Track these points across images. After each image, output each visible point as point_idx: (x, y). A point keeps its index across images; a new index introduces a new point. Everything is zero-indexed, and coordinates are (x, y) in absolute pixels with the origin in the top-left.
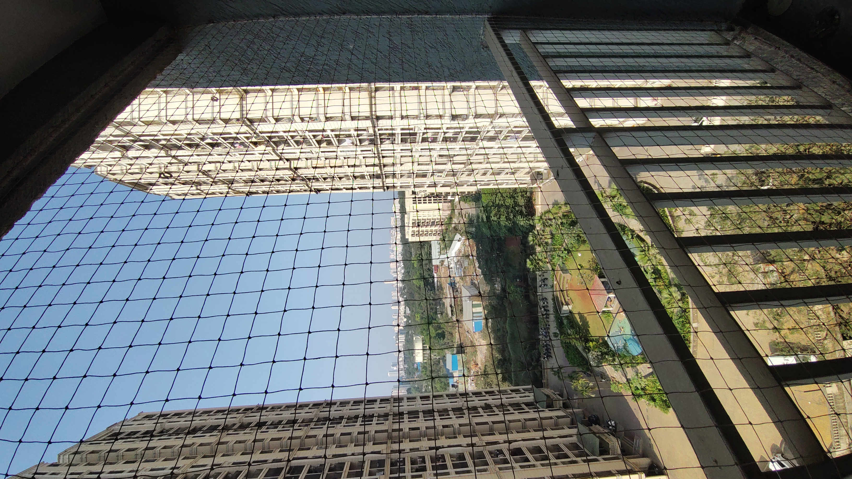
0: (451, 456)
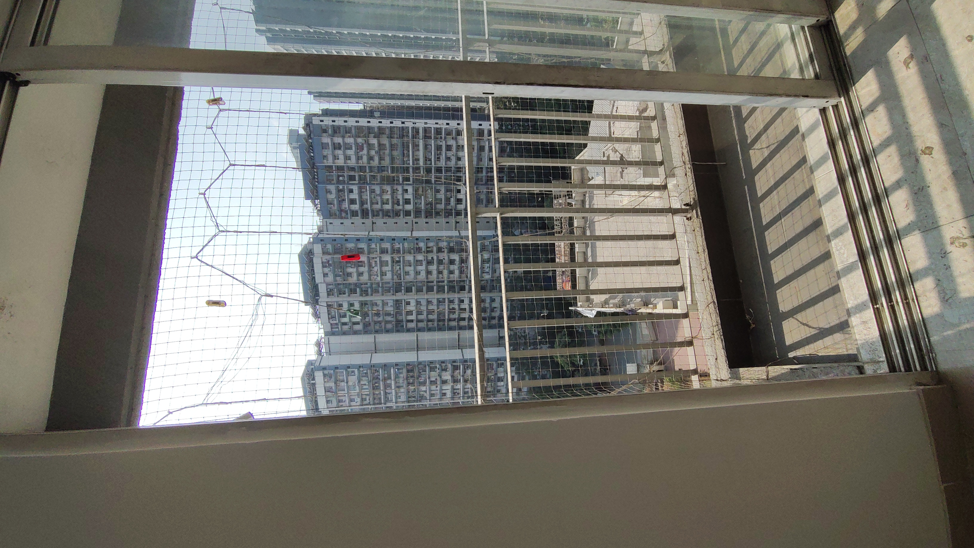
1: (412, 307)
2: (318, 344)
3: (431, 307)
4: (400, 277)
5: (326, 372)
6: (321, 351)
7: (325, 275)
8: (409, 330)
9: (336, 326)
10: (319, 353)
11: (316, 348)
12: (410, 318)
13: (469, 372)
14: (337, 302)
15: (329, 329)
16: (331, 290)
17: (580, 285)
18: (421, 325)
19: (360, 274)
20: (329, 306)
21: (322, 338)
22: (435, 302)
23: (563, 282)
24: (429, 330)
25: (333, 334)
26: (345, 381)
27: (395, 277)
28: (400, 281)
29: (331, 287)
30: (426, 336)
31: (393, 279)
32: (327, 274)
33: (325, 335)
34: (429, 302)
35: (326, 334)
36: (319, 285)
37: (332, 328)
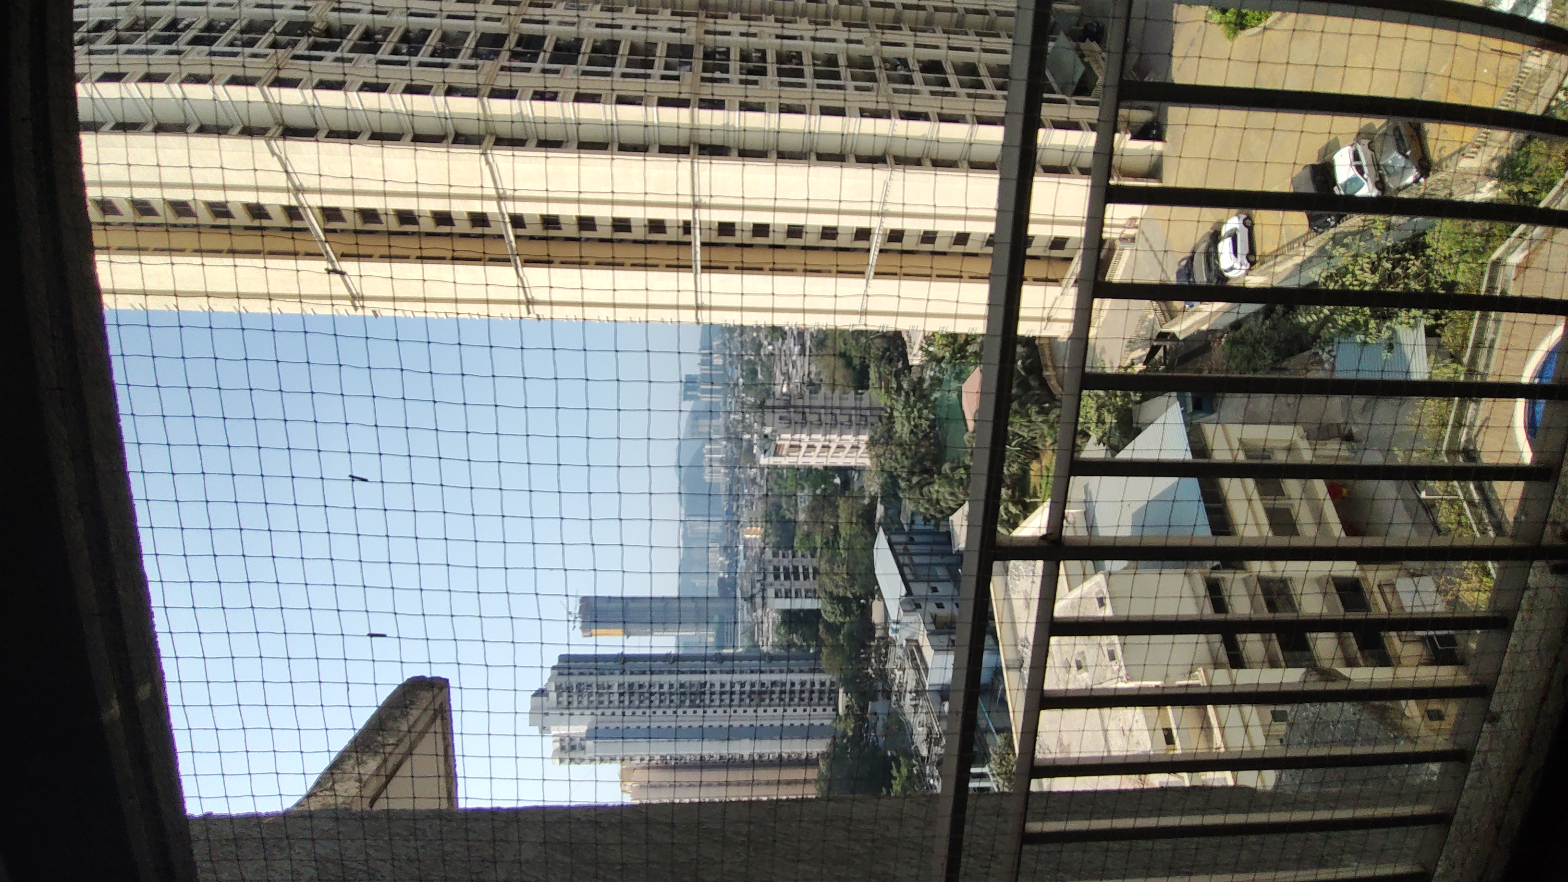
0: (814, 57)
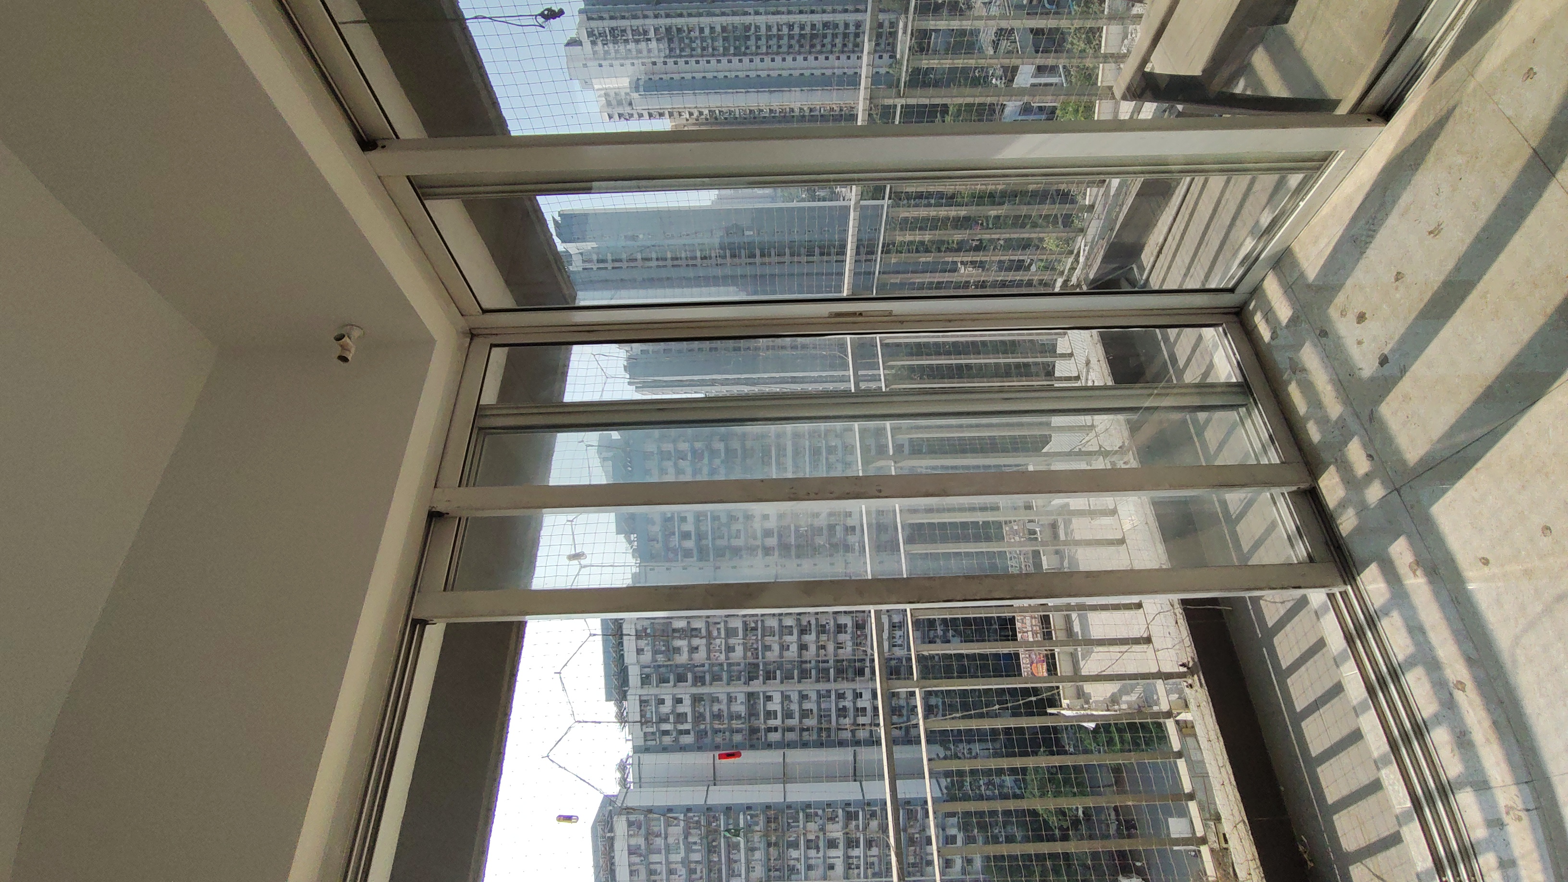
1: (775, 705)
2: (622, 767)
3: (807, 706)
4: (757, 654)
5: (632, 818)
6: (625, 780)
7: (640, 651)
8: (769, 746)
9: (653, 737)
10: (623, 782)
11: (618, 775)
12: (772, 723)
13: (874, 824)
14: (656, 696)
15: (641, 742)
16: (648, 676)
17: (1064, 667)
18: (791, 736)
19: (694, 649)
20: (643, 702)
21: (628, 757)
22: (814, 696)
23: (1032, 663)
24: (805, 745)
25: (647, 750)
26: (663, 836)
27: (749, 654)
28: (755, 661)
29: (647, 670)
30: (798, 757)
31: (745, 657)
32: (643, 650)
33: (634, 753)
34: (803, 697)
35: (637, 750)
36: (630, 667)
37: (645, 741)
